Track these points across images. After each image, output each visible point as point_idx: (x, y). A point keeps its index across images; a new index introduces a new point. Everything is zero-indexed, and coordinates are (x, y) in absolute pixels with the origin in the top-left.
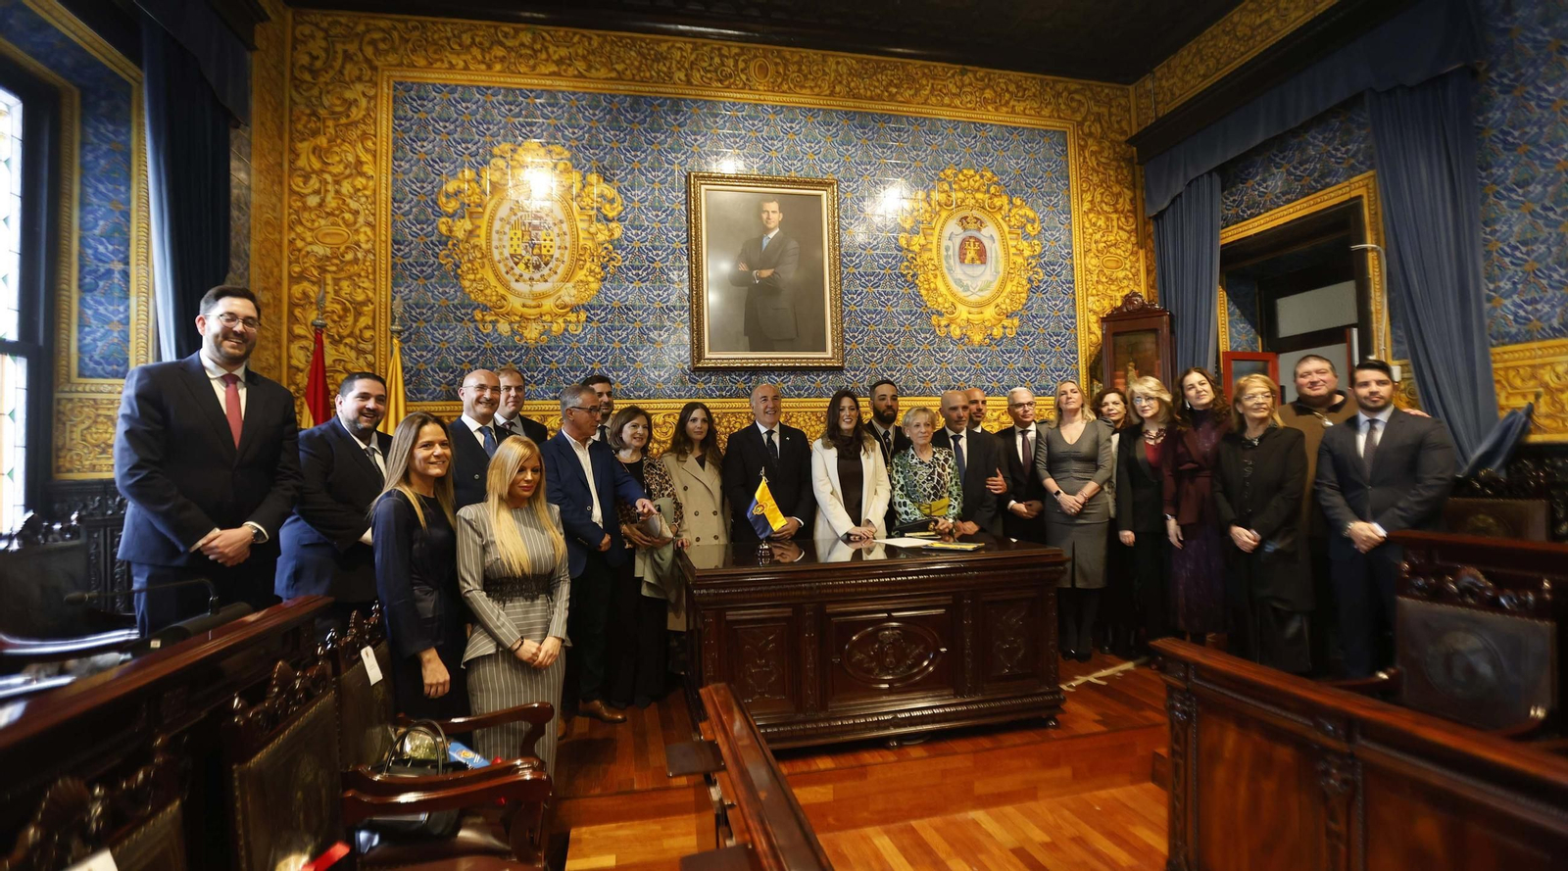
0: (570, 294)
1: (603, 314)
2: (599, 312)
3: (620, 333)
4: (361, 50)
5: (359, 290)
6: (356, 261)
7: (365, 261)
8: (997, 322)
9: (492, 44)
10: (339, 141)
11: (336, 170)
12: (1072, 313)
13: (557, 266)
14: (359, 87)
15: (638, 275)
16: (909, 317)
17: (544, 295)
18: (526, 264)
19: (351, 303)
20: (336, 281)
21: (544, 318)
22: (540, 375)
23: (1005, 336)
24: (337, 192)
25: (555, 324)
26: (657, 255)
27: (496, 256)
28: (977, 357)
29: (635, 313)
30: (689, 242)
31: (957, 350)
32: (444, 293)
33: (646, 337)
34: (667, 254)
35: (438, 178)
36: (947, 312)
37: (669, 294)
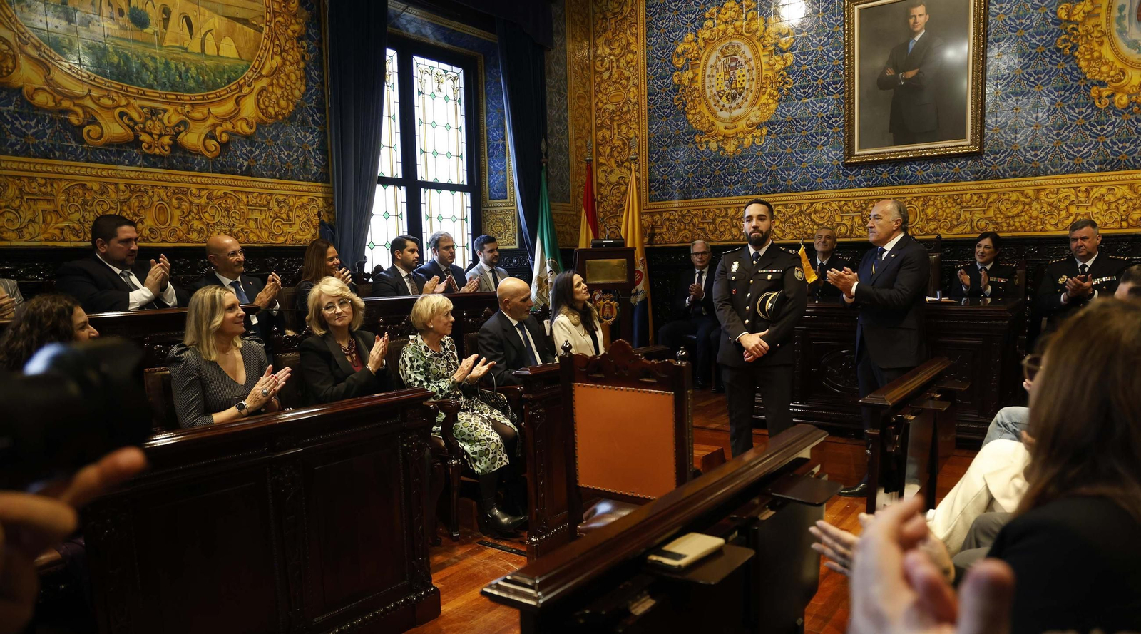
0: (755, 115)
1: (779, 127)
2: (776, 126)
3: (791, 141)
5: (631, 131)
6: (629, 110)
7: (633, 110)
10: (618, 32)
11: (616, 52)
13: (747, 95)
15: (804, 93)
17: (739, 119)
18: (727, 97)
19: (627, 139)
20: (619, 126)
24: (618, 67)
25: (746, 140)
27: (708, 95)
29: (802, 123)
30: (844, 59)
31: (1121, 121)
32: (677, 125)
33: (810, 142)
34: (828, 72)
35: (672, 44)
36: (1112, 81)
37: (828, 105)
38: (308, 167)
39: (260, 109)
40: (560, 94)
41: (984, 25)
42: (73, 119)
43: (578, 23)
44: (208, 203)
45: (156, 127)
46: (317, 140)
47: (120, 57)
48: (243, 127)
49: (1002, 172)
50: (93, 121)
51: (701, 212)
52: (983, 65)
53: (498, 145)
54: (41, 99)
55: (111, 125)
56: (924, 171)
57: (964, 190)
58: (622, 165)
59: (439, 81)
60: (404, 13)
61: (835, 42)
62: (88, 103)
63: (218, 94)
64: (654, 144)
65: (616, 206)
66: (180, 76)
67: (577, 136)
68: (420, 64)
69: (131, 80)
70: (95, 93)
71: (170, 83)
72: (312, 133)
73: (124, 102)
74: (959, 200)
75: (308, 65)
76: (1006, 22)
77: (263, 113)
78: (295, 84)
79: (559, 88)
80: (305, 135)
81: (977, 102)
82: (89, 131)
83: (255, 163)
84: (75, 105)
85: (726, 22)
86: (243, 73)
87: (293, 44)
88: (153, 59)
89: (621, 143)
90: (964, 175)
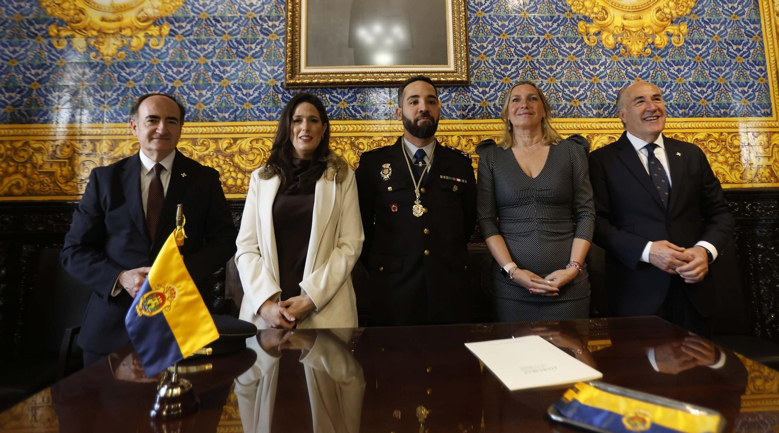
1: (189, 27)
2: (184, 24)
3: (206, 47)
8: (659, 29)
12: (754, 17)
16: (550, 23)
22: (115, 95)
23: (670, 45)
25: (135, 39)
28: (637, 70)
29: (224, 24)
31: (611, 62)
36: (596, 18)
49: (494, 109)
81: (459, 19)
90: (448, 110)
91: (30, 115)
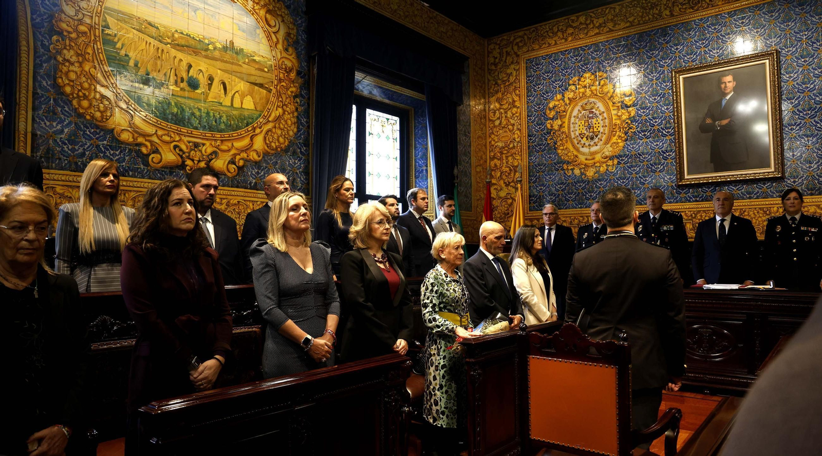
0: (608, 151)
1: (626, 159)
2: (624, 158)
3: (636, 169)
4: (513, 49)
5: (515, 161)
6: (514, 146)
7: (517, 147)
9: (567, 28)
10: (506, 93)
11: (505, 107)
13: (602, 137)
14: (513, 66)
15: (645, 135)
17: (595, 153)
18: (587, 138)
19: (512, 167)
20: (507, 157)
21: (596, 165)
24: (506, 117)
25: (602, 168)
26: (656, 122)
27: (573, 136)
29: (644, 156)
30: (674, 111)
32: (550, 157)
33: (650, 170)
34: (662, 121)
35: (546, 101)
37: (663, 144)
38: (295, 184)
39: (266, 144)
40: (466, 135)
41: (778, 89)
42: (144, 150)
43: (478, 87)
44: (226, 209)
45: (196, 155)
46: (302, 165)
47: (178, 108)
48: (254, 156)
50: (156, 151)
51: (568, 219)
52: (780, 116)
53: (422, 170)
54: (125, 136)
55: (168, 154)
56: (739, 190)
57: (772, 204)
58: (509, 185)
59: (383, 126)
60: (363, 80)
61: (666, 101)
62: (155, 139)
63: (239, 133)
64: (533, 171)
65: (504, 214)
66: (216, 122)
67: (477, 164)
68: (371, 114)
69: (184, 124)
70: (160, 133)
71: (209, 126)
72: (299, 161)
73: (177, 139)
74: (768, 212)
75: (299, 114)
76: (795, 86)
77: (268, 147)
78: (290, 127)
79: (465, 132)
80: (295, 162)
81: (777, 141)
82: (153, 158)
83: (260, 181)
84: (146, 140)
85: (585, 87)
86: (257, 119)
87: (290, 100)
88: (200, 110)
89: (508, 169)
90: (770, 193)
91: (560, 206)
